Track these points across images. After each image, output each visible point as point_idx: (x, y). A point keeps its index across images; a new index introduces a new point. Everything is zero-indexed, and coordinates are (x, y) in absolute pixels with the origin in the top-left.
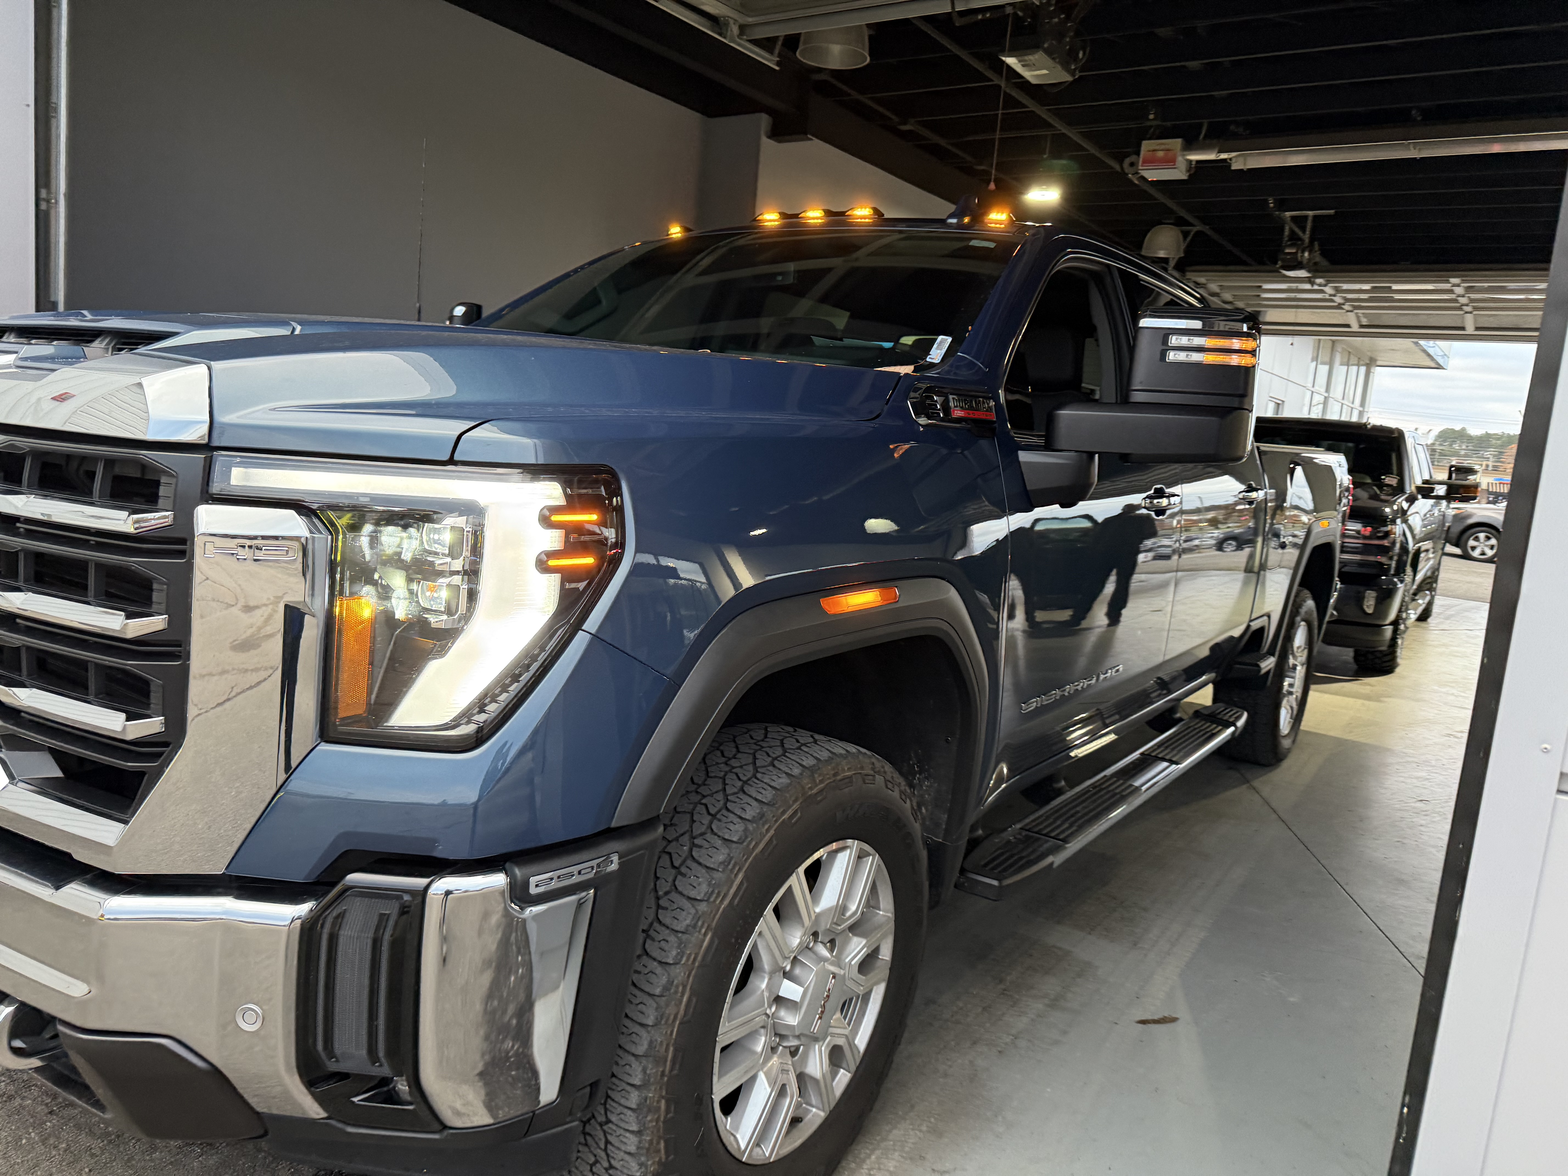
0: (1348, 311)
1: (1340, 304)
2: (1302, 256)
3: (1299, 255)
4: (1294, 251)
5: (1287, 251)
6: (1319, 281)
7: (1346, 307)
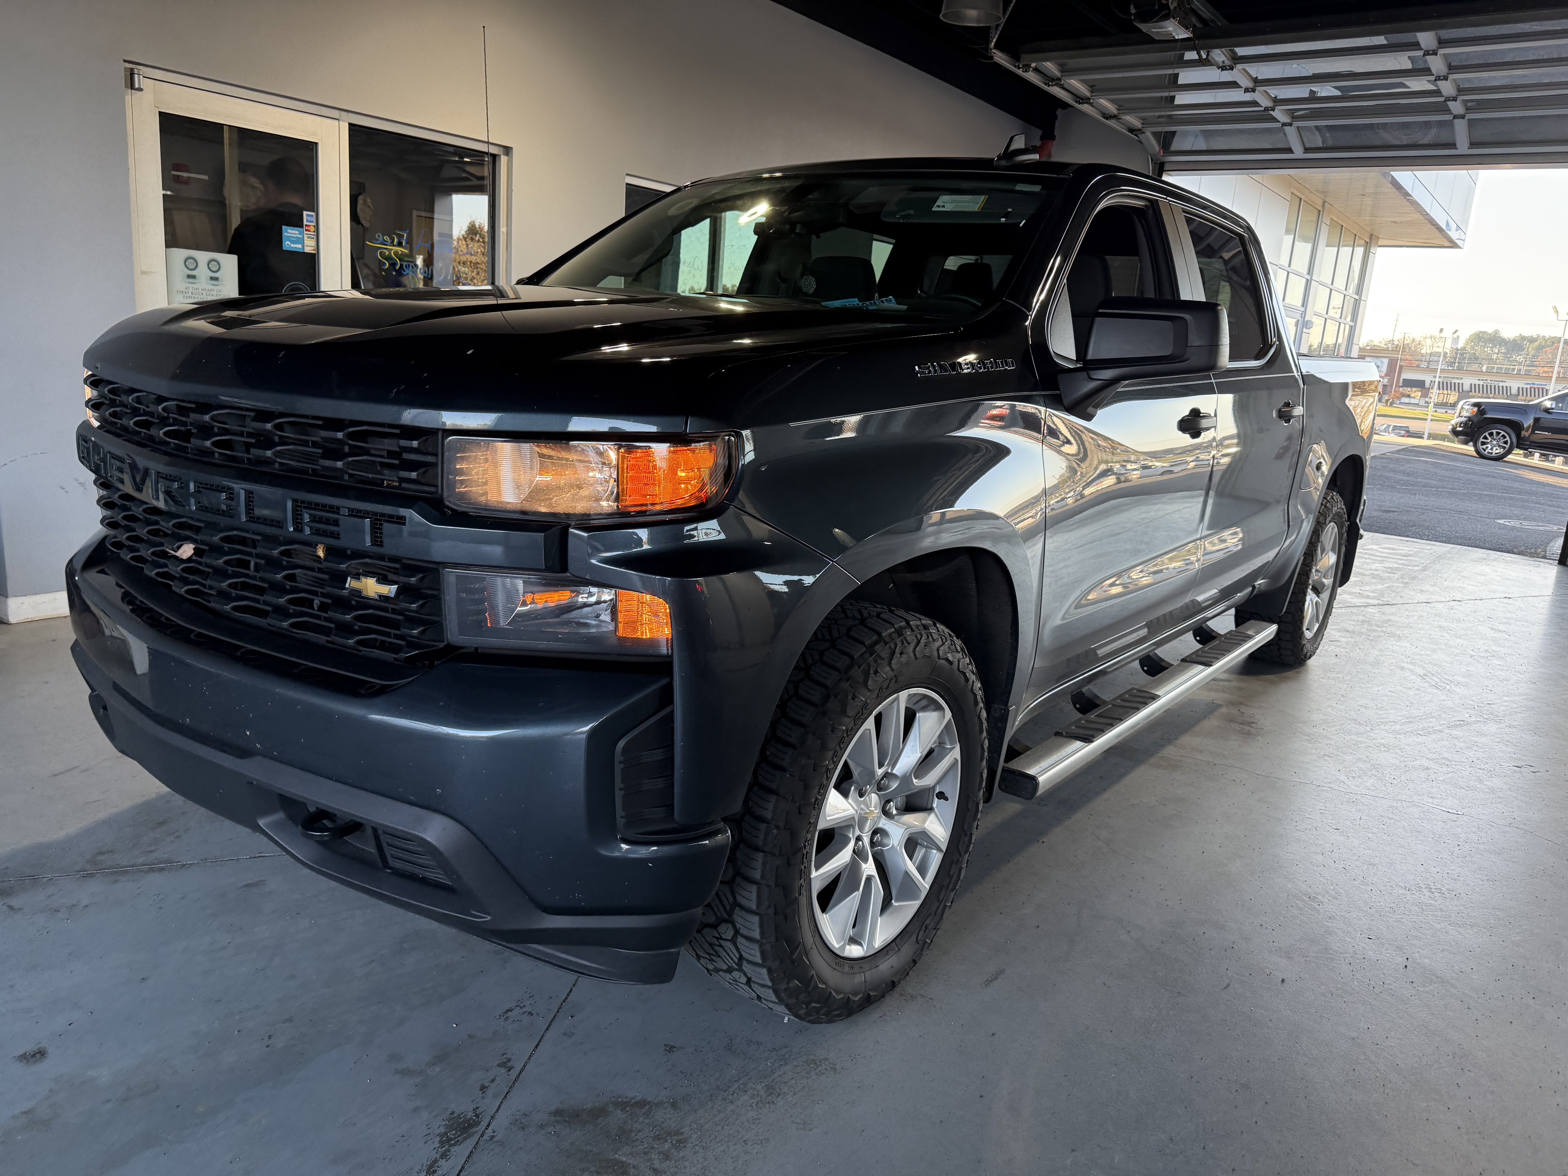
0: (1284, 124)
1: (1266, 109)
7: (1278, 114)
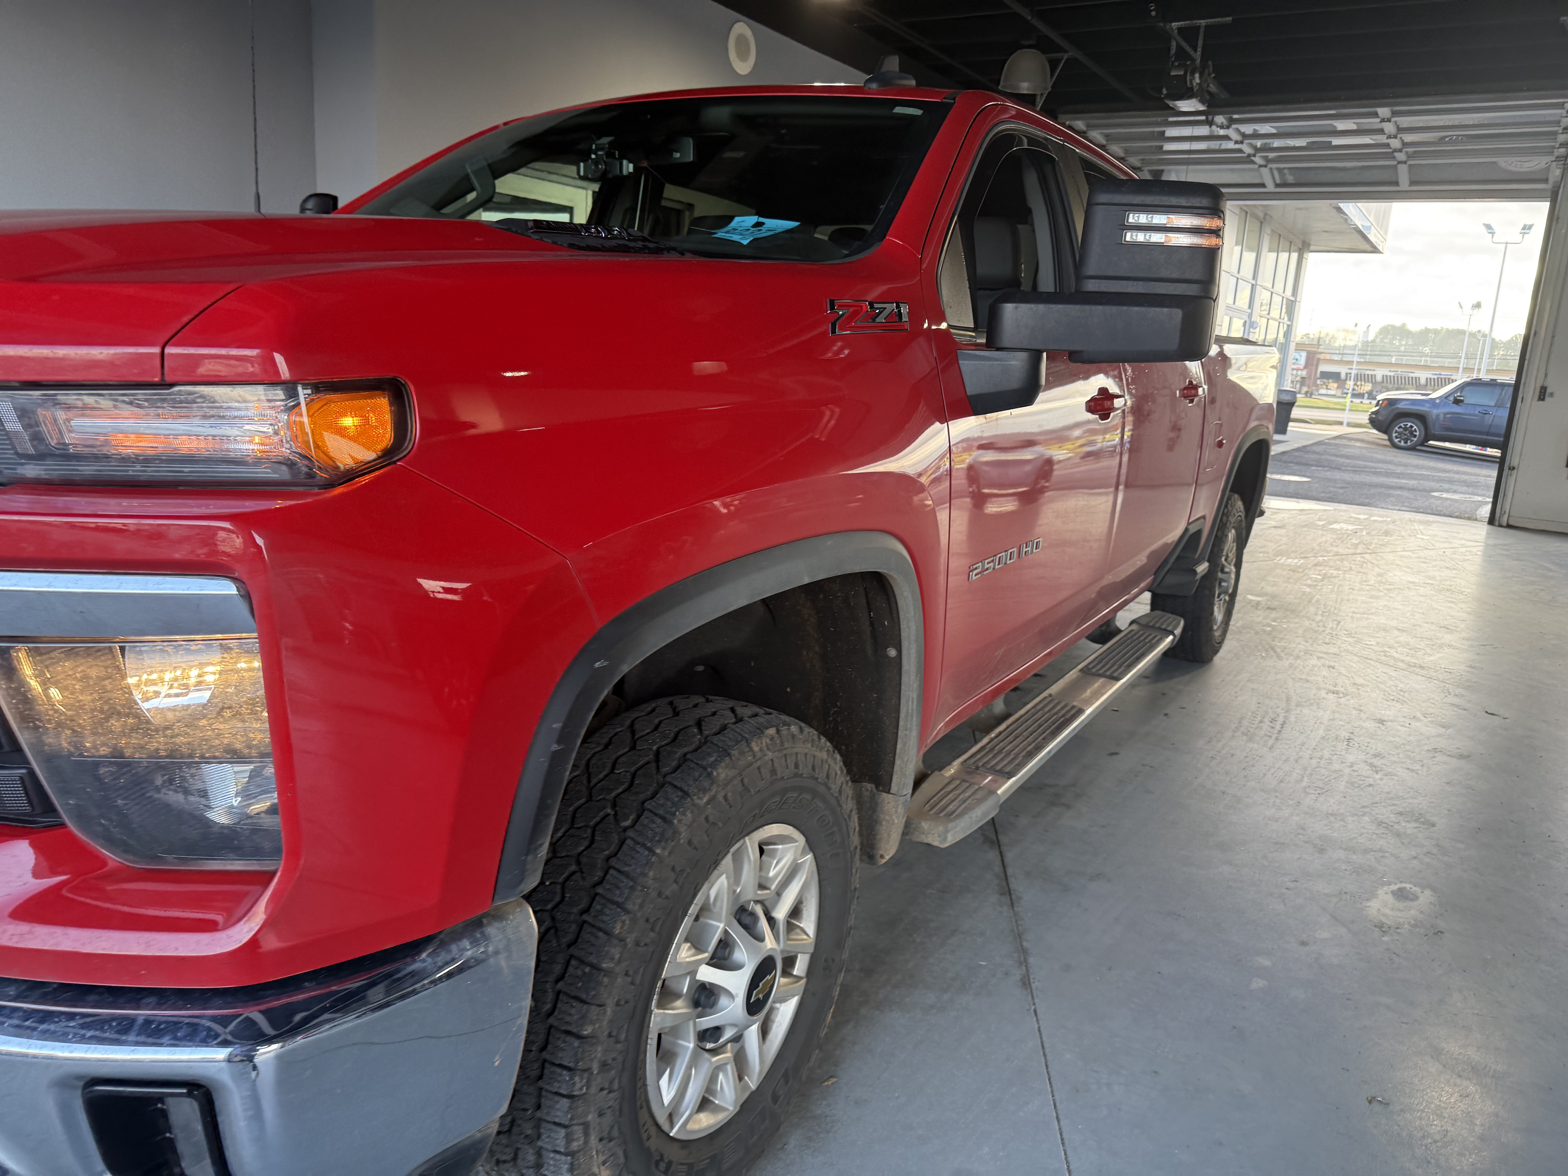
0: (1260, 166)
1: (1249, 156)
2: (1191, 81)
3: (1188, 78)
4: (1182, 73)
5: (1173, 73)
6: (1220, 119)
7: (1258, 160)
